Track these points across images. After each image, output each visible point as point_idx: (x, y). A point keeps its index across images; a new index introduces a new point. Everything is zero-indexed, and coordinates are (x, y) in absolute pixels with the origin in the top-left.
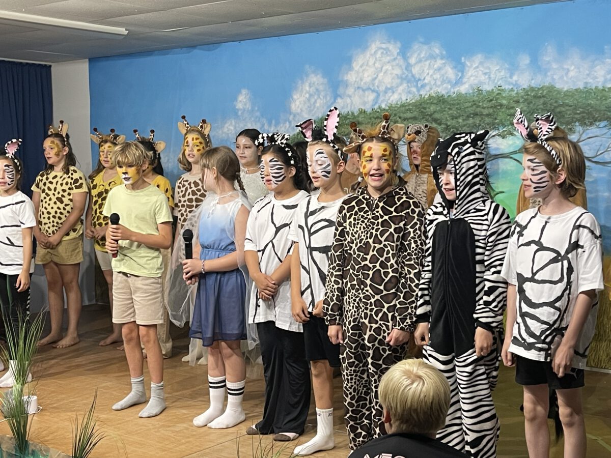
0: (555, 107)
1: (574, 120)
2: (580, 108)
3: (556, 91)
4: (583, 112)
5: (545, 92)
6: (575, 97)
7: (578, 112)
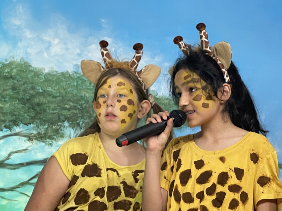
0: (32, 96)
1: (62, 118)
2: (69, 100)
3: (32, 71)
4: (75, 108)
5: (15, 71)
6: (62, 84)
7: (67, 106)
